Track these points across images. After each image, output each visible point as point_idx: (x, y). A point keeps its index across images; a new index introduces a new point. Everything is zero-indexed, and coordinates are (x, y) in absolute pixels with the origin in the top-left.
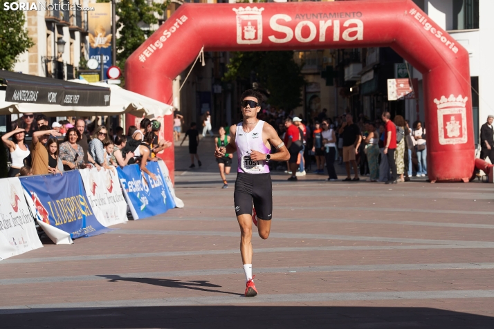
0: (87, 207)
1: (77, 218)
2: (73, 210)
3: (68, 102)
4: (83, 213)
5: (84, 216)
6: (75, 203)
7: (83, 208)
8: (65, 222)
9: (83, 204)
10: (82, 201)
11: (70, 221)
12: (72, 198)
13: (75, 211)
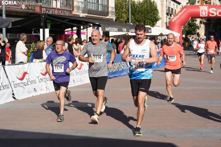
0: (126, 66)
1: (118, 70)
2: (117, 67)
3: (133, 32)
4: (123, 68)
5: (123, 69)
6: (119, 65)
7: (123, 66)
8: (111, 72)
9: (123, 65)
10: (123, 64)
11: (113, 71)
12: (117, 63)
13: (118, 68)
